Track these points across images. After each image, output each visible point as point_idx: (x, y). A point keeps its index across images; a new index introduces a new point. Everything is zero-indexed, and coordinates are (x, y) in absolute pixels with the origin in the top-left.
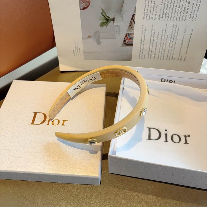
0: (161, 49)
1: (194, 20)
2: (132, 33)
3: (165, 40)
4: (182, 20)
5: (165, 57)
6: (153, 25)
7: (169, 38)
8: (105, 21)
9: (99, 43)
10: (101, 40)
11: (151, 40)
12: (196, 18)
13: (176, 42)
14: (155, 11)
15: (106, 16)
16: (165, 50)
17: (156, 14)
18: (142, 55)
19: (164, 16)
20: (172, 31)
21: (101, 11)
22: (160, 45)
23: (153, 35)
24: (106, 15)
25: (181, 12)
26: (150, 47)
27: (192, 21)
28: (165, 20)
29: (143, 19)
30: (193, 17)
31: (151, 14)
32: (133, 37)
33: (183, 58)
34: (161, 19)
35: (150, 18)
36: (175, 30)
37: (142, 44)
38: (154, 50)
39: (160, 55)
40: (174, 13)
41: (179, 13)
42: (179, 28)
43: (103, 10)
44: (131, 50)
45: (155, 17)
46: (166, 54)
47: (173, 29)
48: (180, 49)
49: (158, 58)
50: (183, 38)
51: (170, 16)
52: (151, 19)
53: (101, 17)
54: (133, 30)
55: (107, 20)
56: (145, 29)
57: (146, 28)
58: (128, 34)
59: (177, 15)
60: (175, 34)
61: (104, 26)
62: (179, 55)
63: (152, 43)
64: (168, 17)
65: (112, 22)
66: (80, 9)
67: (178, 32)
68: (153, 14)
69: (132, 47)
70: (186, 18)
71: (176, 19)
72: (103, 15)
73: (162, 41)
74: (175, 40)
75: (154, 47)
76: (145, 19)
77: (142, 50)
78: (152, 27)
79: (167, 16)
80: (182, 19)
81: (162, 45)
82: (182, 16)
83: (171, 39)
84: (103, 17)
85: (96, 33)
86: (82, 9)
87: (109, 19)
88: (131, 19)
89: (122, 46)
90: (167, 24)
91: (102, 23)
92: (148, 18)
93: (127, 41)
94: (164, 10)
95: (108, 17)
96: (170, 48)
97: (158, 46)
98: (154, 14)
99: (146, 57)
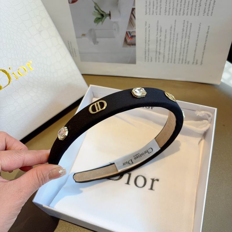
0: (171, 50)
1: (210, 14)
2: (133, 31)
3: (175, 39)
4: (194, 15)
5: (177, 61)
6: (158, 21)
7: (180, 36)
8: (99, 16)
9: (95, 42)
10: (98, 39)
11: (157, 39)
12: (212, 12)
13: (188, 42)
14: (159, 4)
15: (100, 11)
16: (176, 51)
17: (161, 8)
18: (148, 57)
19: (171, 10)
20: (183, 29)
21: (94, 5)
22: (170, 46)
23: (159, 34)
24: (100, 9)
25: (192, 4)
26: (157, 48)
27: (208, 15)
28: (172, 15)
29: (145, 13)
30: (209, 10)
31: (155, 7)
32: (135, 36)
33: (199, 62)
34: (167, 13)
35: (153, 12)
36: (187, 28)
37: (147, 45)
38: (162, 51)
39: (170, 57)
40: (183, 6)
41: (190, 6)
42: (191, 25)
43: (95, 3)
44: (135, 51)
45: (160, 11)
46: (177, 57)
47: (184, 26)
48: (195, 51)
49: (168, 61)
50: (198, 38)
51: (178, 10)
52: (155, 13)
53: (94, 12)
54: (134, 28)
55: (102, 15)
56: (149, 27)
57: (149, 25)
58: (129, 32)
59: (188, 9)
60: (186, 32)
61: (99, 22)
62: (194, 58)
63: (158, 43)
64: (177, 12)
65: (108, 18)
66: (69, 3)
67: (190, 30)
68: (157, 8)
69: (135, 47)
70: (199, 12)
71: (187, 14)
72: (96, 9)
73: (172, 40)
74: (187, 40)
75: (162, 48)
76: (148, 13)
77: (147, 51)
78: (158, 23)
79: (175, 10)
80: (195, 13)
81: (171, 46)
82: (193, 10)
83: (182, 38)
84: (97, 11)
85: (91, 30)
86: (71, 2)
87: (104, 14)
88: (131, 14)
89: (123, 46)
90: (175, 20)
91: (96, 18)
92: (151, 12)
93: (129, 41)
94: (170, 2)
95: (103, 12)
96: (182, 50)
97: (167, 47)
98: (159, 8)
99: (154, 60)
